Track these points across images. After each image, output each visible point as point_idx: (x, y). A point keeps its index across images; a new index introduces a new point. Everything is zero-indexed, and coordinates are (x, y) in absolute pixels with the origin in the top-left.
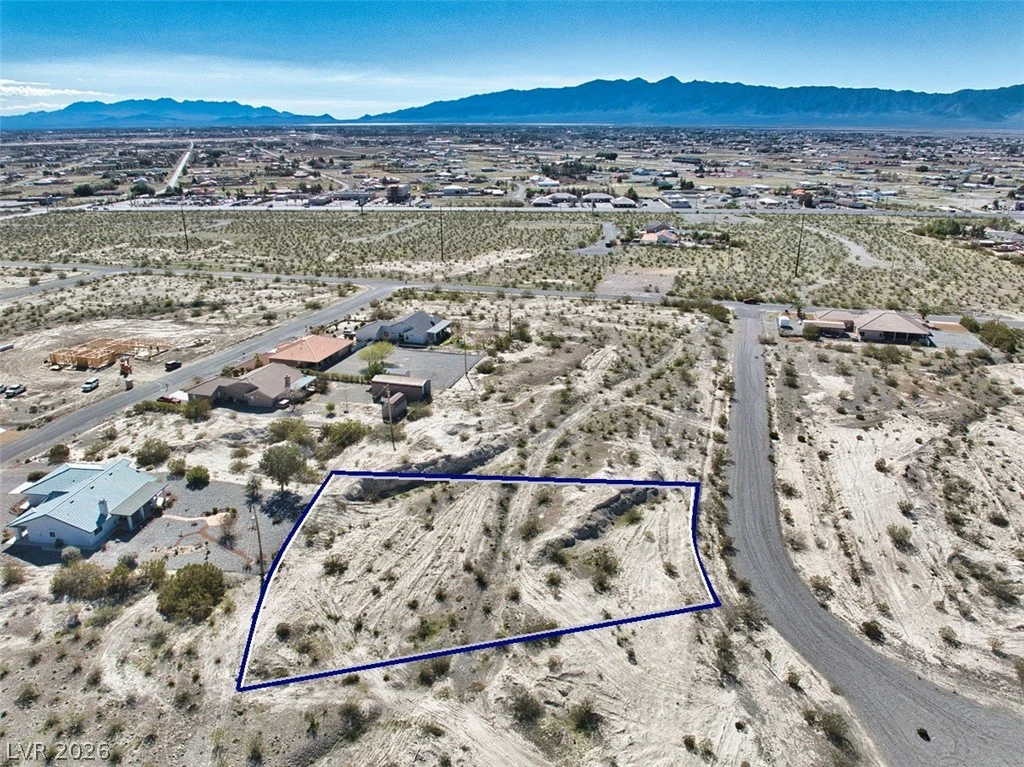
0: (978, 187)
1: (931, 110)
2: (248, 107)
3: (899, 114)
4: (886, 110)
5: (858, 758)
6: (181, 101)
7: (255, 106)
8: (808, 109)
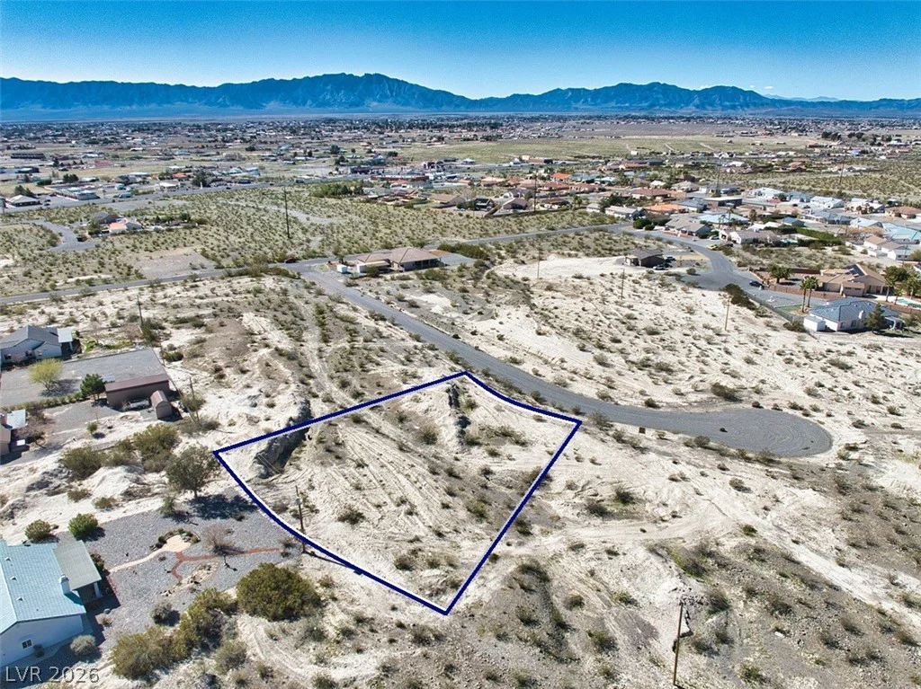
0: (307, 160)
1: (204, 101)
3: (178, 105)
4: (168, 103)
8: (96, 103)
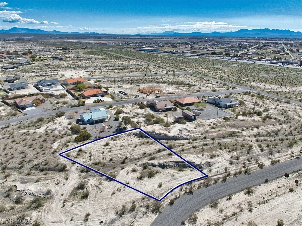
2: (293, 32)
6: (271, 29)
7: (295, 31)
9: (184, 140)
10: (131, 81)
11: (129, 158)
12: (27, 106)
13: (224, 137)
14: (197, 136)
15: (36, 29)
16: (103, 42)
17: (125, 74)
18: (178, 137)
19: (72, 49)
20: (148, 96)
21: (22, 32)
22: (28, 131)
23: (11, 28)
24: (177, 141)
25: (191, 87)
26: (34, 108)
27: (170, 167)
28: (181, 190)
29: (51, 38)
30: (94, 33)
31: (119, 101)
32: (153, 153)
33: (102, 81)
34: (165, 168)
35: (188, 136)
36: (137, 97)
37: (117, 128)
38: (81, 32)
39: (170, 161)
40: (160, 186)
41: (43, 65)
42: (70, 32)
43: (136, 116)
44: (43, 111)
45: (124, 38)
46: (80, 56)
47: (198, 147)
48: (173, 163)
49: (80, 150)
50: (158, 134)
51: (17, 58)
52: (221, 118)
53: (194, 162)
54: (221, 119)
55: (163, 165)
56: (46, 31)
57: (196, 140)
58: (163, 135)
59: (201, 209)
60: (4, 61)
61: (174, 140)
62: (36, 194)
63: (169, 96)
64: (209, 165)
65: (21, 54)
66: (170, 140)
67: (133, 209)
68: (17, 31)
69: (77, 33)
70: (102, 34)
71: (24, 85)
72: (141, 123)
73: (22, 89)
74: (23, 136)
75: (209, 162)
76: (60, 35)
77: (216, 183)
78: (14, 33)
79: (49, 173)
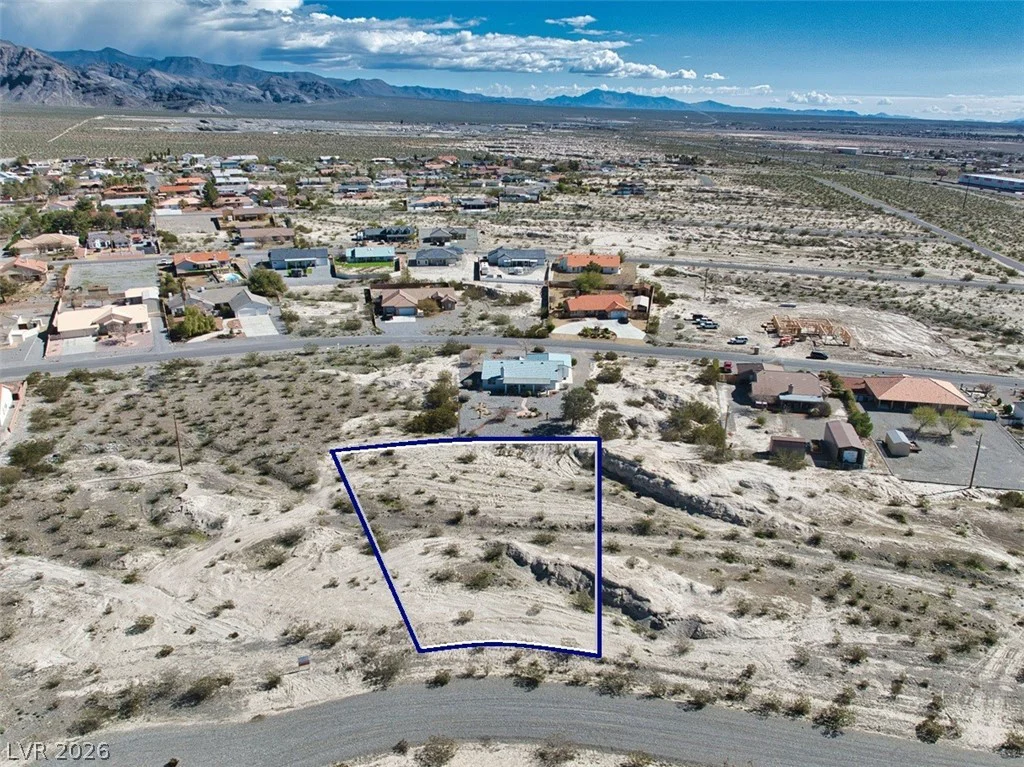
5: (175, 707)
9: (725, 521)
10: (783, 286)
11: (481, 514)
12: (401, 311)
13: (903, 565)
14: (786, 524)
15: (655, 96)
16: (843, 145)
17: (791, 262)
18: (707, 504)
19: (711, 165)
20: (784, 346)
21: (614, 105)
22: (338, 375)
23: (587, 90)
24: (694, 519)
25: (1009, 346)
26: (413, 319)
27: (561, 584)
28: (515, 660)
29: (687, 125)
30: (842, 111)
31: (662, 345)
32: (568, 527)
33: (681, 273)
34: (546, 580)
35: (751, 514)
36: (735, 343)
37: (549, 422)
38: (793, 108)
39: (573, 567)
40: (463, 620)
41: (568, 208)
42: (758, 108)
43: (651, 401)
44: (424, 332)
45: (944, 135)
46: (707, 188)
47: (744, 562)
48: (580, 574)
49: (389, 453)
50: (645, 473)
51: (523, 180)
52: (993, 492)
53: (649, 601)
54: (989, 495)
55: (544, 567)
56: (683, 104)
57: (771, 535)
58: (658, 483)
59: (503, 742)
60: (484, 185)
61: (689, 512)
62: (196, 518)
63: (872, 362)
64: (696, 630)
65: (548, 169)
66: (674, 507)
67: (329, 642)
68: (599, 101)
69: (780, 109)
70: (870, 118)
71: (449, 256)
72: (645, 426)
73: (440, 265)
74: (317, 382)
75: (701, 621)
76: (719, 115)
77: (655, 695)
78: (590, 106)
79: (271, 484)
